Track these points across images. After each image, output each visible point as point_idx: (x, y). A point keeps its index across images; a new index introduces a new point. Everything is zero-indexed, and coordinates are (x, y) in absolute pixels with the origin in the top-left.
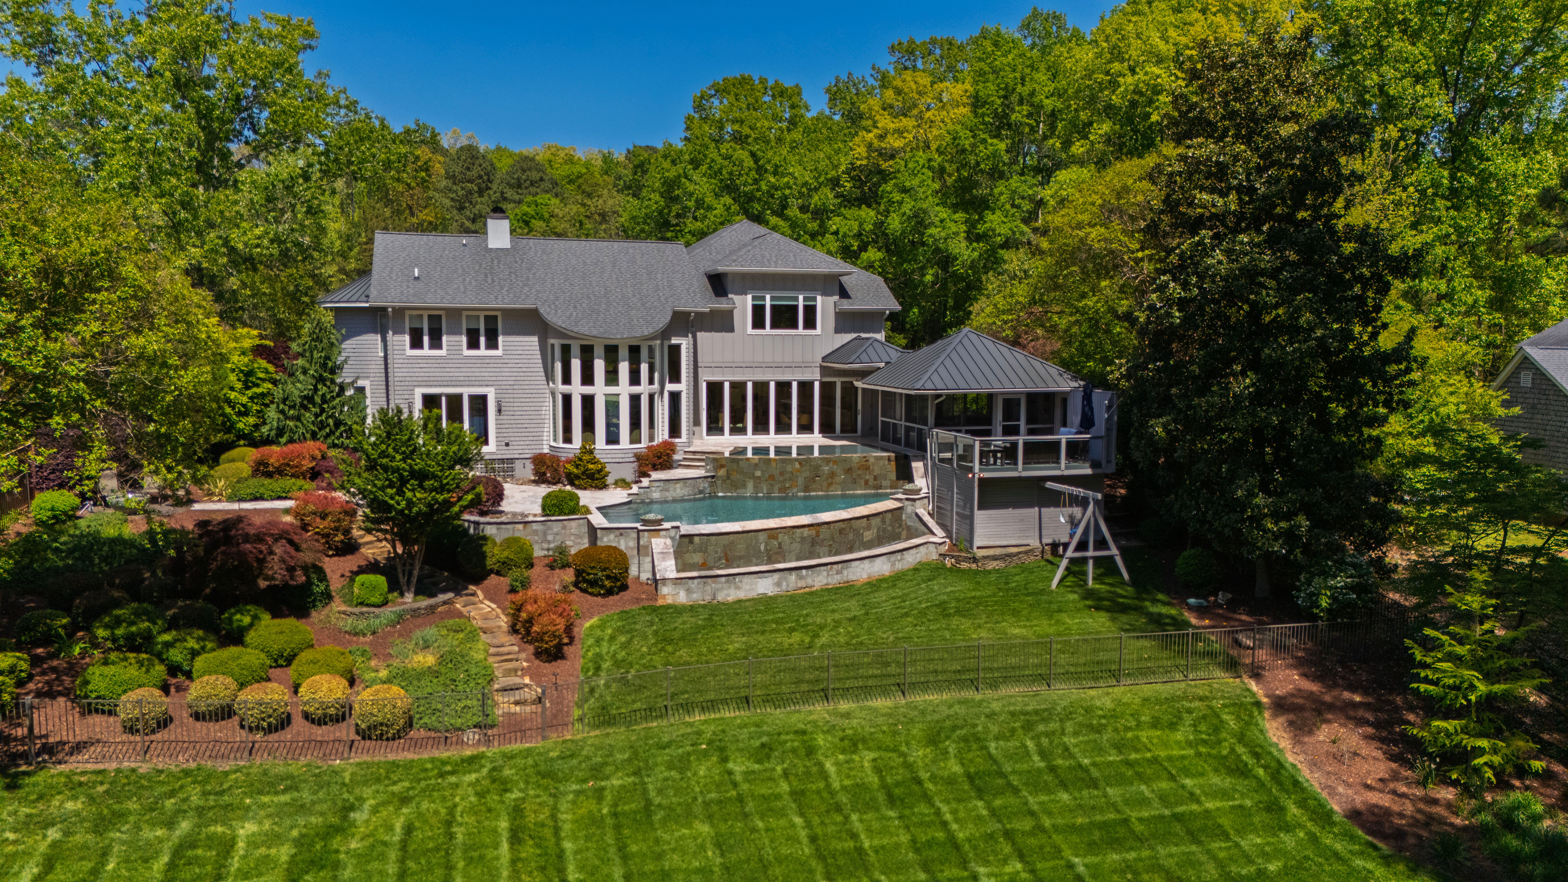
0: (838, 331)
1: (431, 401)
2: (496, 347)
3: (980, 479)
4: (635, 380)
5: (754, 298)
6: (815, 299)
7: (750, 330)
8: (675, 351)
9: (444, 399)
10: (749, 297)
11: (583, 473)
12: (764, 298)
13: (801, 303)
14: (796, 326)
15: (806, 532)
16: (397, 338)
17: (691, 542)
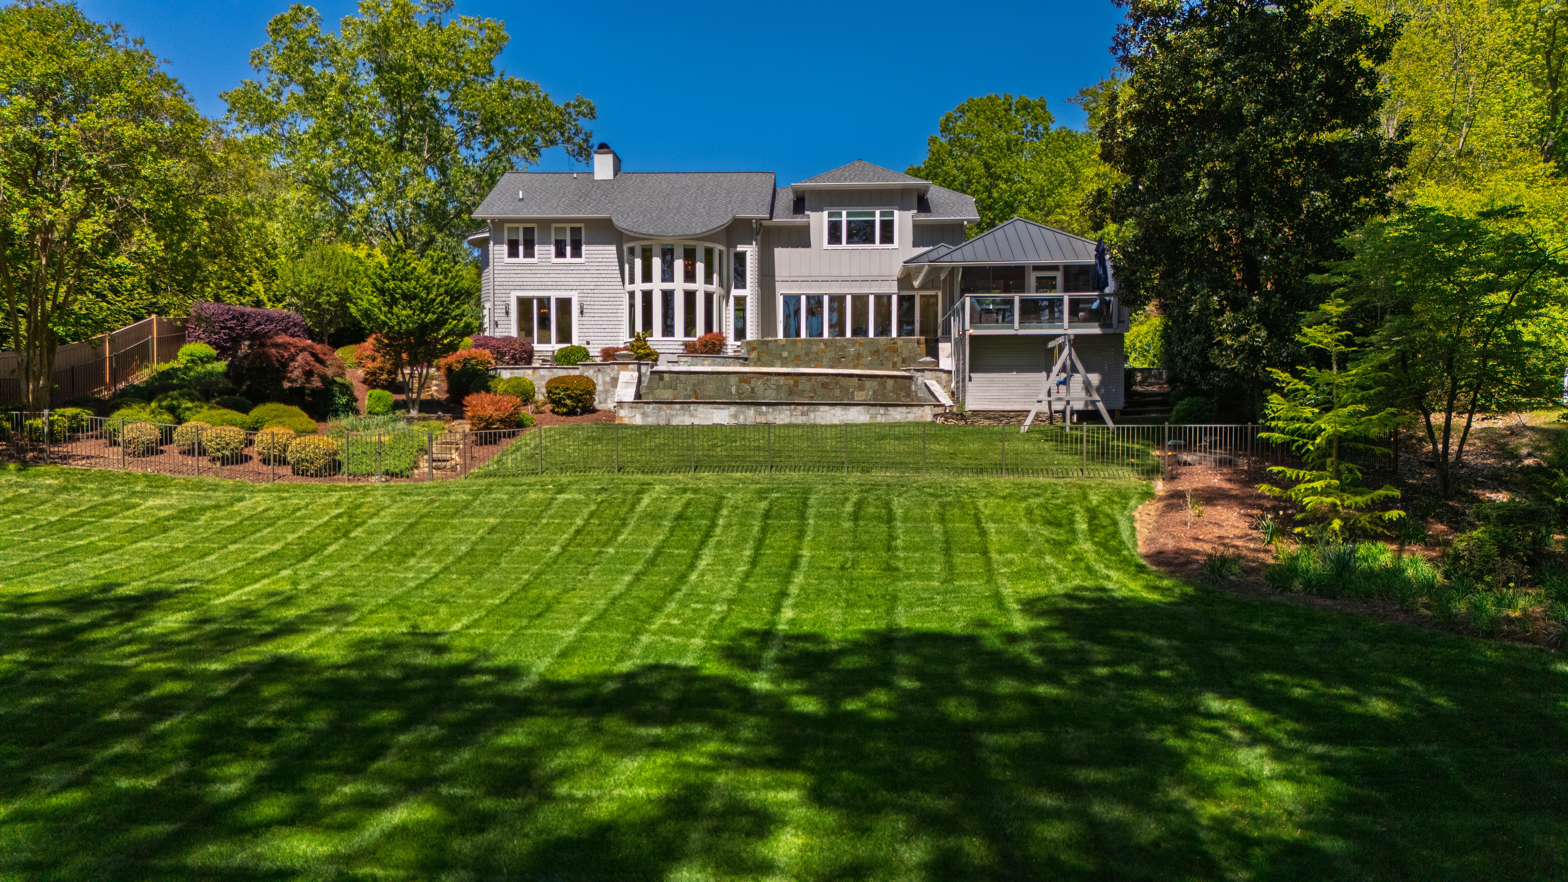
0: (916, 244)
1: (524, 304)
2: (580, 256)
3: (971, 336)
4: (690, 276)
5: (830, 215)
6: (892, 214)
7: (826, 245)
8: (741, 258)
9: (535, 301)
10: (826, 213)
12: (840, 215)
13: (878, 219)
14: (873, 242)
15: (782, 380)
16: (497, 247)
17: (661, 379)
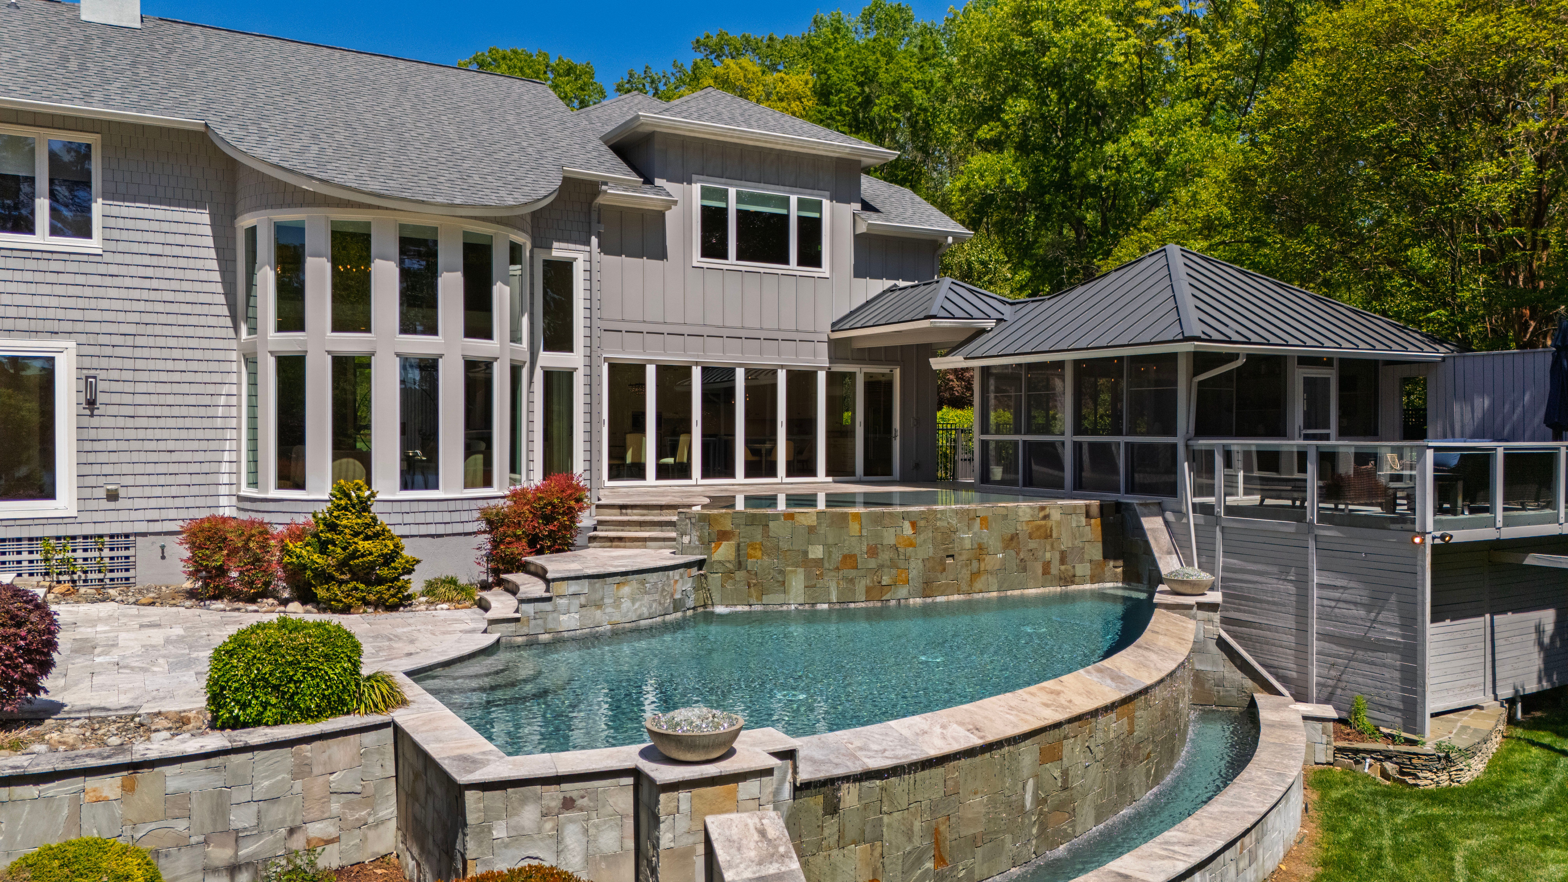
0: (860, 272)
2: (84, 230)
3: (1433, 548)
5: (706, 193)
6: (818, 206)
7: (697, 257)
8: (562, 275)
10: (696, 188)
11: (342, 565)
12: (723, 195)
13: (794, 212)
14: (784, 259)
